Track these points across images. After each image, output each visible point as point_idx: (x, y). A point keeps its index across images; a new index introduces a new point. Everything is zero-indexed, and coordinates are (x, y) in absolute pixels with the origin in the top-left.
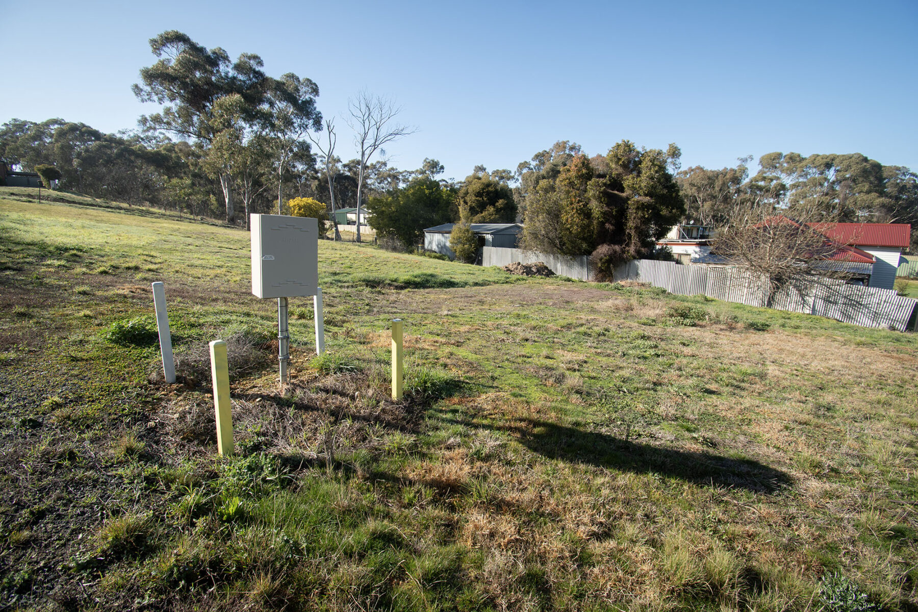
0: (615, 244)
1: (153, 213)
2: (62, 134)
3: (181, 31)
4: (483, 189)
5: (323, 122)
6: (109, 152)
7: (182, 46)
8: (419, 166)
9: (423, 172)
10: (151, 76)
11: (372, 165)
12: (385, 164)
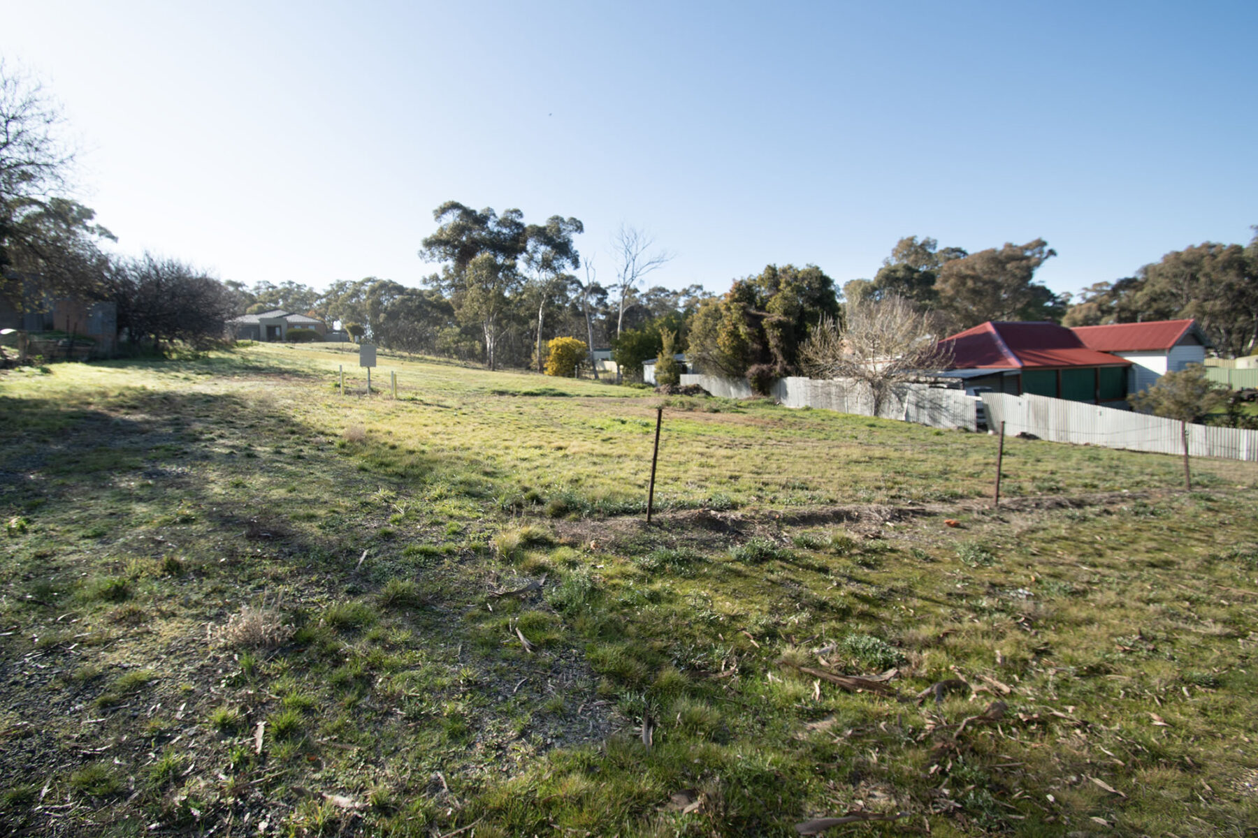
0: (763, 363)
2: (373, 291)
3: (456, 200)
5: (581, 259)
6: (410, 304)
7: (457, 212)
10: (429, 244)
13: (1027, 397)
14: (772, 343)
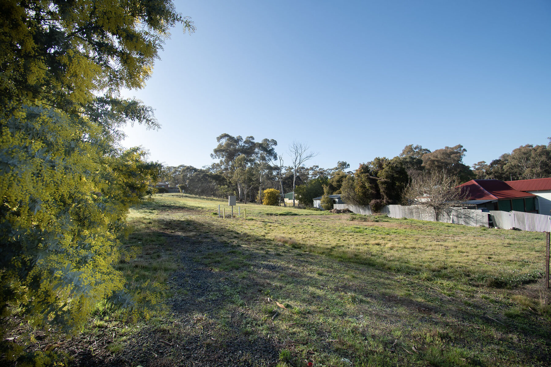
0: (378, 199)
1: (214, 199)
2: (184, 171)
3: (227, 133)
4: (340, 179)
5: (278, 156)
6: (199, 176)
7: (227, 138)
8: (336, 165)
9: (337, 169)
10: (216, 151)
11: (311, 168)
12: (317, 167)
13: (513, 212)
14: (381, 190)
